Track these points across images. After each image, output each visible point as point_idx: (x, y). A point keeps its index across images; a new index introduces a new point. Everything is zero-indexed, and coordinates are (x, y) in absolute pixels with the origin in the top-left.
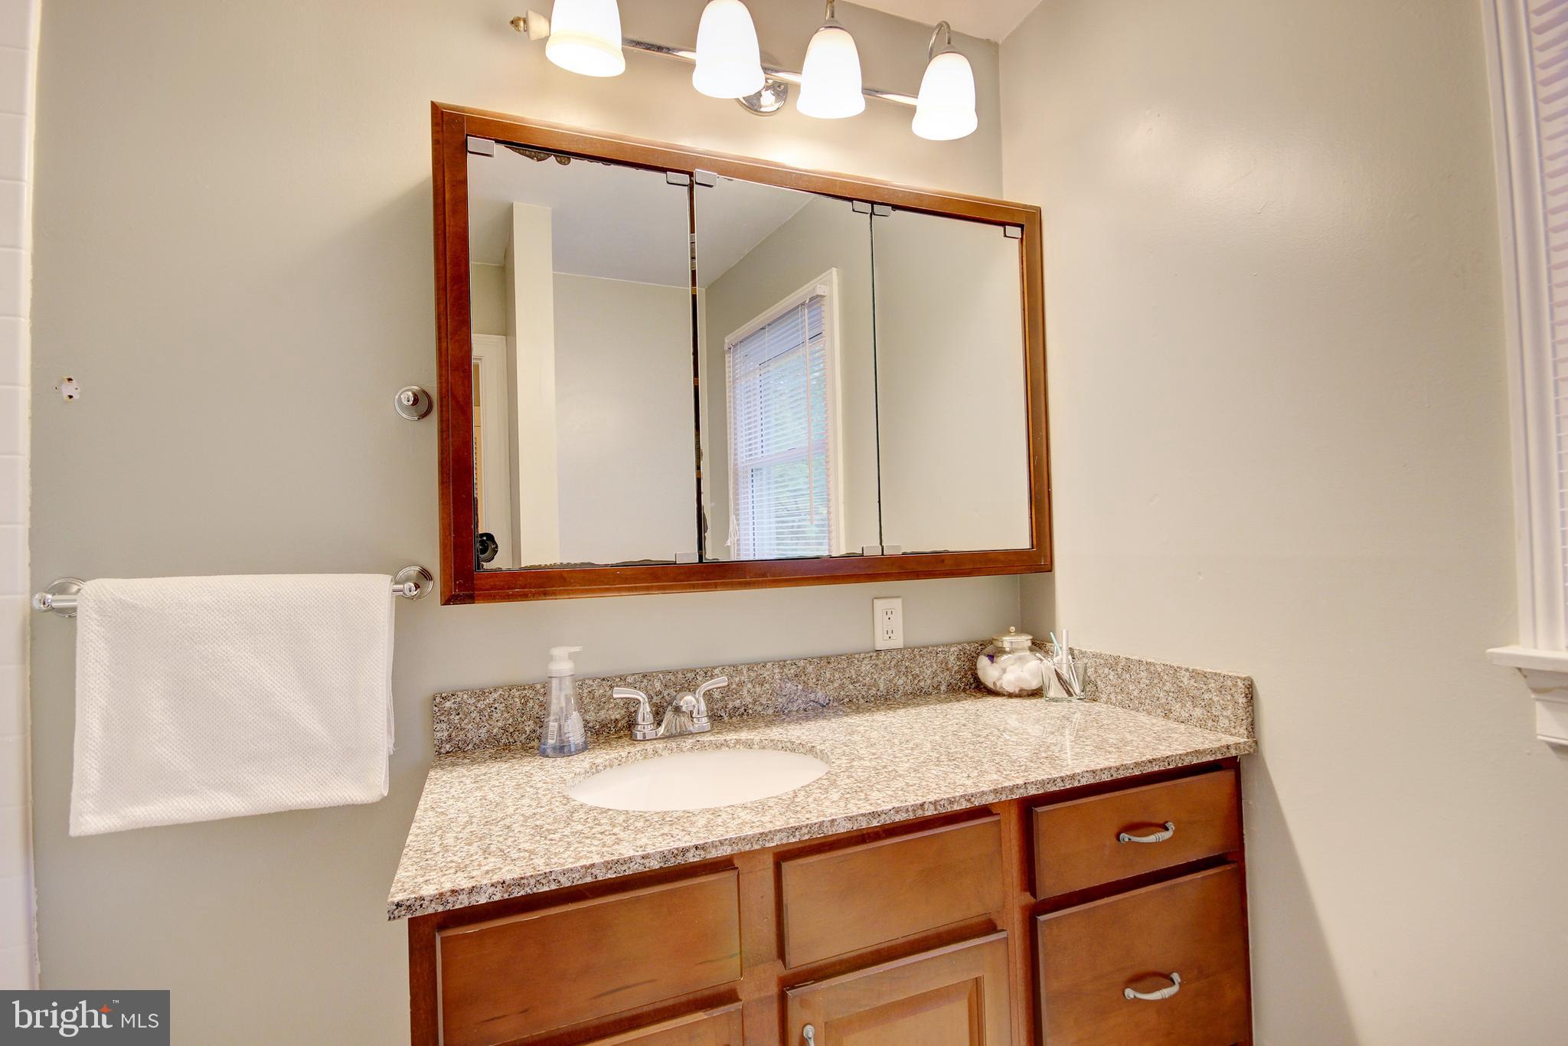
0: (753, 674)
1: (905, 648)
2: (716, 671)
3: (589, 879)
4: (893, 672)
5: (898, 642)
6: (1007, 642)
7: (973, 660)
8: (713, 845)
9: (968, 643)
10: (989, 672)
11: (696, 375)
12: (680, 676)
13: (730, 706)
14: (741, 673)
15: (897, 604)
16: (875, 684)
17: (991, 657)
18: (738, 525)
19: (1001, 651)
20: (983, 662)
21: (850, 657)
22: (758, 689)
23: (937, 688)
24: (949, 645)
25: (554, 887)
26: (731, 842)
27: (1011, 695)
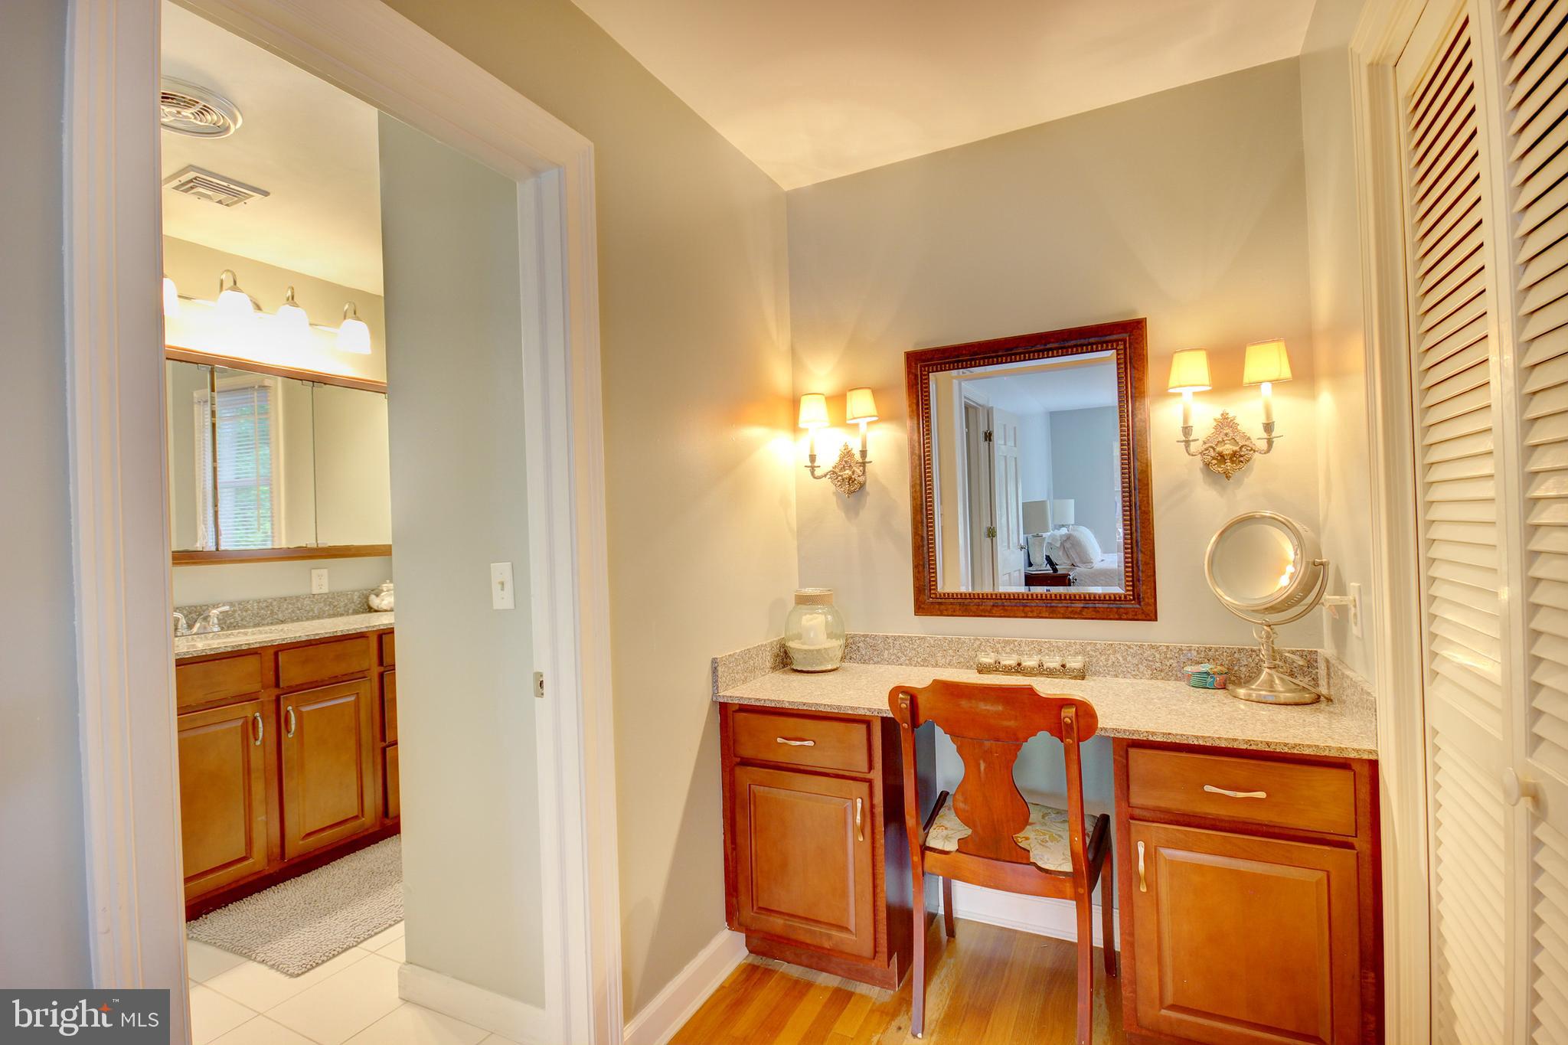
0: (242, 607)
1: (329, 593)
2: (220, 605)
3: (204, 654)
4: (322, 605)
5: (325, 590)
6: (385, 586)
7: (367, 598)
8: (252, 644)
9: (366, 590)
10: (375, 602)
11: (215, 469)
12: (199, 608)
13: (228, 622)
14: (234, 606)
15: (325, 572)
16: (312, 610)
17: (377, 596)
18: (206, 531)
19: (382, 591)
20: (373, 597)
21: (298, 598)
22: (244, 614)
23: (348, 612)
24: (354, 591)
25: (191, 656)
26: (260, 643)
27: (386, 611)
